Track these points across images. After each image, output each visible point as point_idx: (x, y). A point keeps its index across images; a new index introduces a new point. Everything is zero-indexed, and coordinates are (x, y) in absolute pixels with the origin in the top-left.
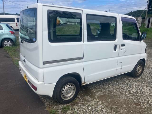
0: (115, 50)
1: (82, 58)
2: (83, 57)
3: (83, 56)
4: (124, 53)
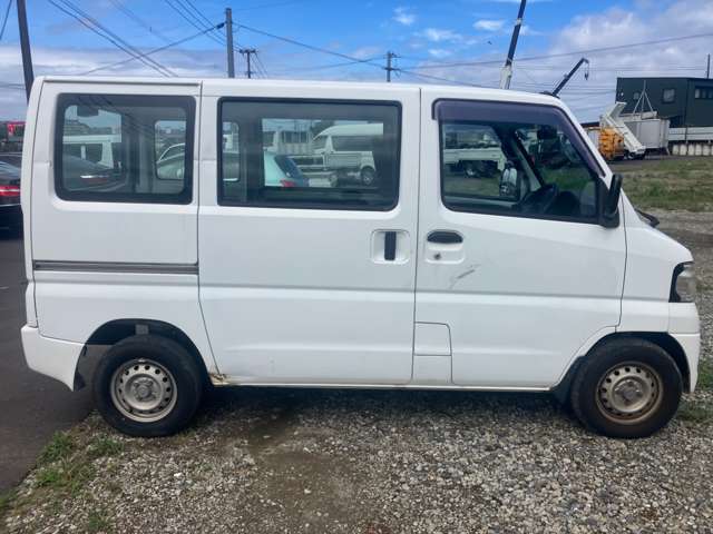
0: (390, 254)
1: (194, 269)
2: (197, 264)
3: (195, 262)
4: (460, 277)
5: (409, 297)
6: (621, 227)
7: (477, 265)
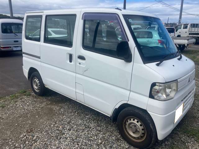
1: (40, 58)
4: (85, 71)
5: (74, 74)
6: (132, 63)
7: (89, 68)
